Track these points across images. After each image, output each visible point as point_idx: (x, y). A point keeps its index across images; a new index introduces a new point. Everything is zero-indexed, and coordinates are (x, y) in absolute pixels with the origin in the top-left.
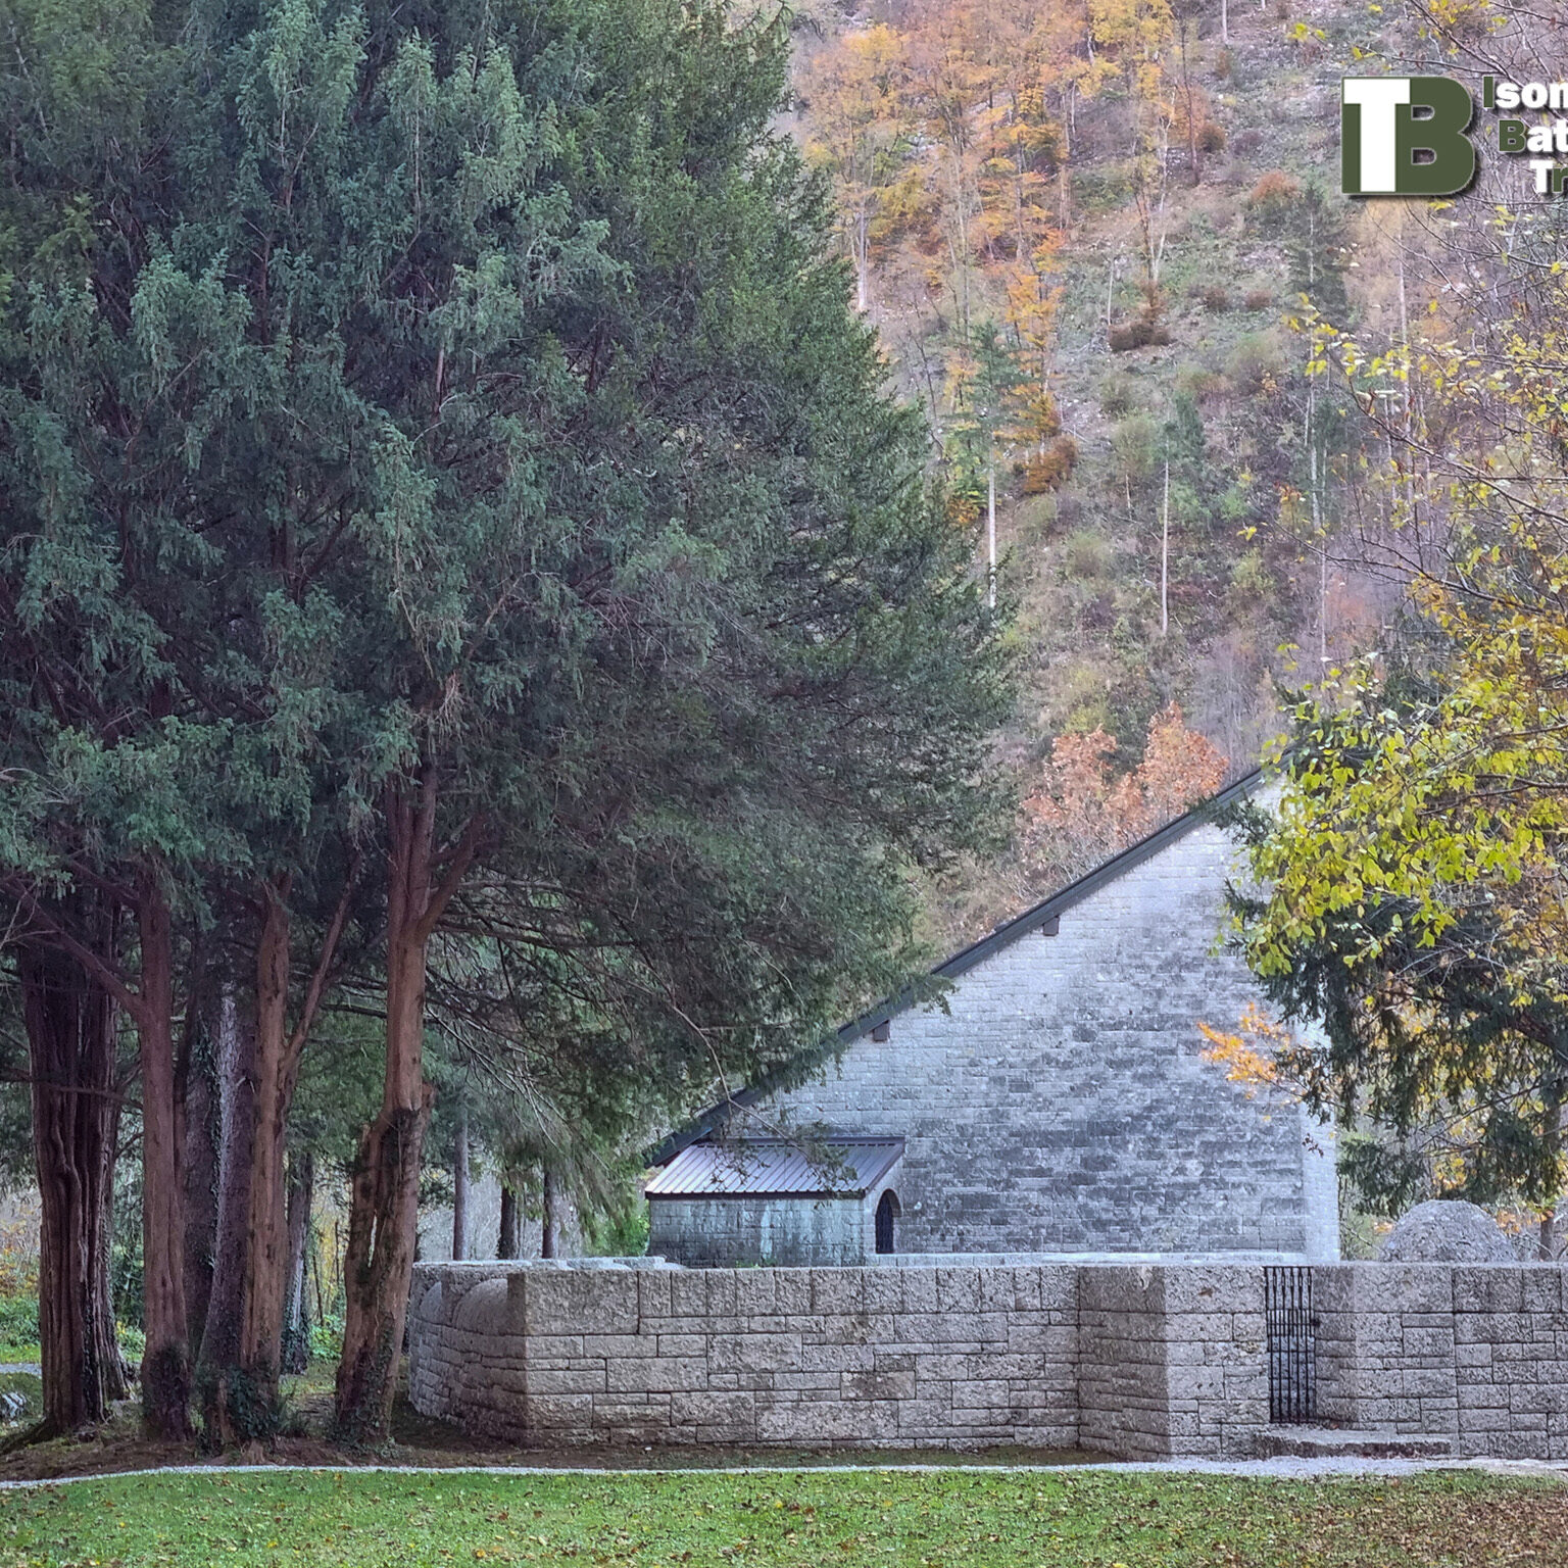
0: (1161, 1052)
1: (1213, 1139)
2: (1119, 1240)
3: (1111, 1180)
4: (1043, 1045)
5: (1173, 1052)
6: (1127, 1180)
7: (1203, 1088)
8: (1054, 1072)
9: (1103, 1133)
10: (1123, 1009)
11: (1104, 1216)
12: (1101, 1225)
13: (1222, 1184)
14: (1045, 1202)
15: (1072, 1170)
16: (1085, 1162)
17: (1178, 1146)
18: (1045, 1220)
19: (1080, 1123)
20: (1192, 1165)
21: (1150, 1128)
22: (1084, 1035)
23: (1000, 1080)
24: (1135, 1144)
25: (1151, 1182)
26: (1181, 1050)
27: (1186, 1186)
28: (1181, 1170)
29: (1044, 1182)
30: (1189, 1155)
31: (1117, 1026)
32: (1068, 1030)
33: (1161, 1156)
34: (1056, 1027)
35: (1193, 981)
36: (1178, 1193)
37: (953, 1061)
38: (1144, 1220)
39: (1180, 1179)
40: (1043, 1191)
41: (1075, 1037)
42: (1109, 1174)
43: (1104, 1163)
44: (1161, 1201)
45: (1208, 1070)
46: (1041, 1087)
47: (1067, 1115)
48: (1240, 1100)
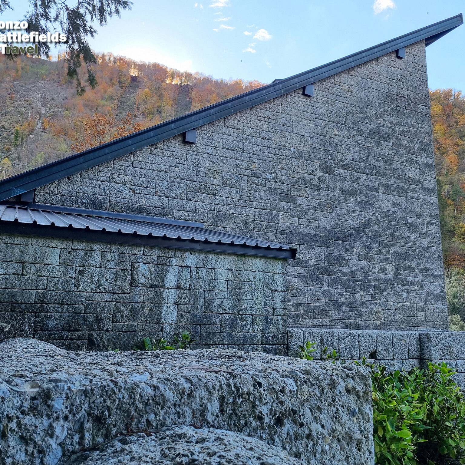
0: (370, 188)
1: (399, 250)
2: (349, 318)
3: (344, 273)
4: (301, 170)
5: (377, 190)
6: (353, 274)
7: (393, 217)
8: (308, 191)
9: (338, 239)
10: (349, 157)
11: (340, 300)
12: (338, 306)
13: (405, 282)
14: (303, 286)
15: (319, 263)
16: (328, 259)
17: (381, 253)
18: (303, 300)
19: (324, 229)
20: (389, 267)
21: (365, 239)
22: (327, 169)
23: (273, 190)
24: (357, 248)
25: (367, 276)
26: (381, 190)
27: (386, 281)
28: (383, 270)
29: (302, 271)
30: (387, 260)
31: (345, 167)
32: (317, 163)
33: (371, 259)
34: (310, 160)
35: (386, 148)
36: (383, 286)
37: (241, 171)
38: (363, 303)
39: (383, 276)
40: (301, 277)
41: (322, 170)
42: (342, 269)
43: (340, 260)
44: (372, 290)
45: (396, 205)
46: (300, 200)
47: (316, 223)
48: (413, 227)
